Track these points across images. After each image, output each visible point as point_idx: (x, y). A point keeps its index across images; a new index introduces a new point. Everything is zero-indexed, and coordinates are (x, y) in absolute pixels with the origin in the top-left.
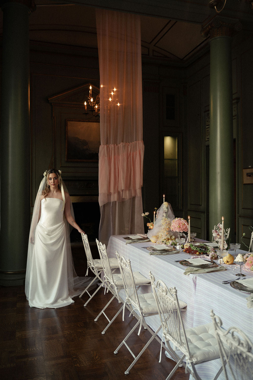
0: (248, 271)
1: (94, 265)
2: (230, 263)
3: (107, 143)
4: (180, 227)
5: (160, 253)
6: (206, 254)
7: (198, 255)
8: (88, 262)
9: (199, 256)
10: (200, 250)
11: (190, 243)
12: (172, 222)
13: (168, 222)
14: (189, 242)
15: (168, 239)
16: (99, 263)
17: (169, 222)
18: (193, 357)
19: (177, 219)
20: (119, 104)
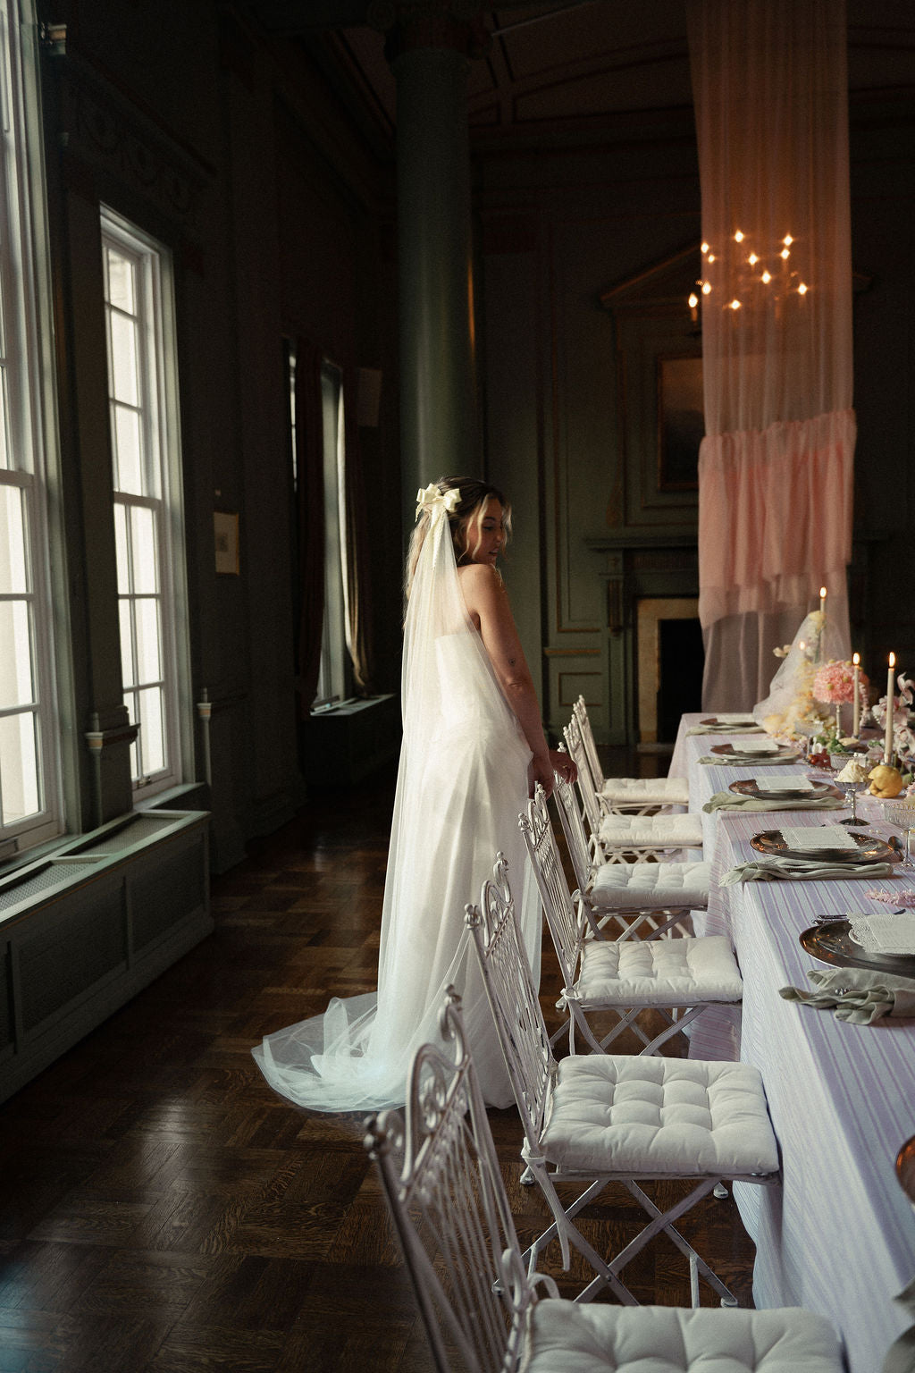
3: (726, 427)
20: (802, 289)
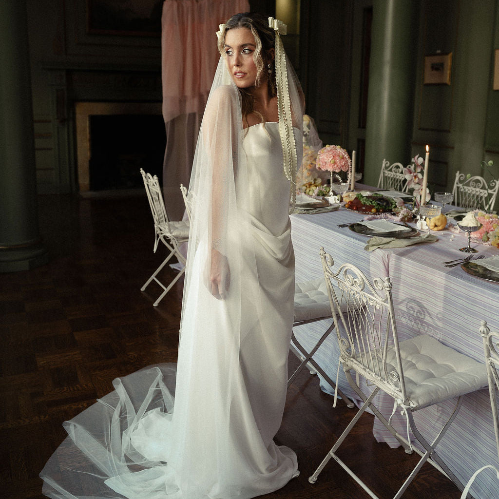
0: (478, 242)
1: (171, 233)
2: (440, 228)
4: (335, 163)
5: (305, 210)
6: (390, 211)
7: (375, 214)
8: (155, 226)
9: (378, 216)
10: (378, 204)
11: (353, 191)
12: (319, 153)
13: (310, 152)
14: (352, 189)
15: (310, 185)
16: (177, 228)
17: (312, 152)
18: (411, 399)
19: (328, 147)
